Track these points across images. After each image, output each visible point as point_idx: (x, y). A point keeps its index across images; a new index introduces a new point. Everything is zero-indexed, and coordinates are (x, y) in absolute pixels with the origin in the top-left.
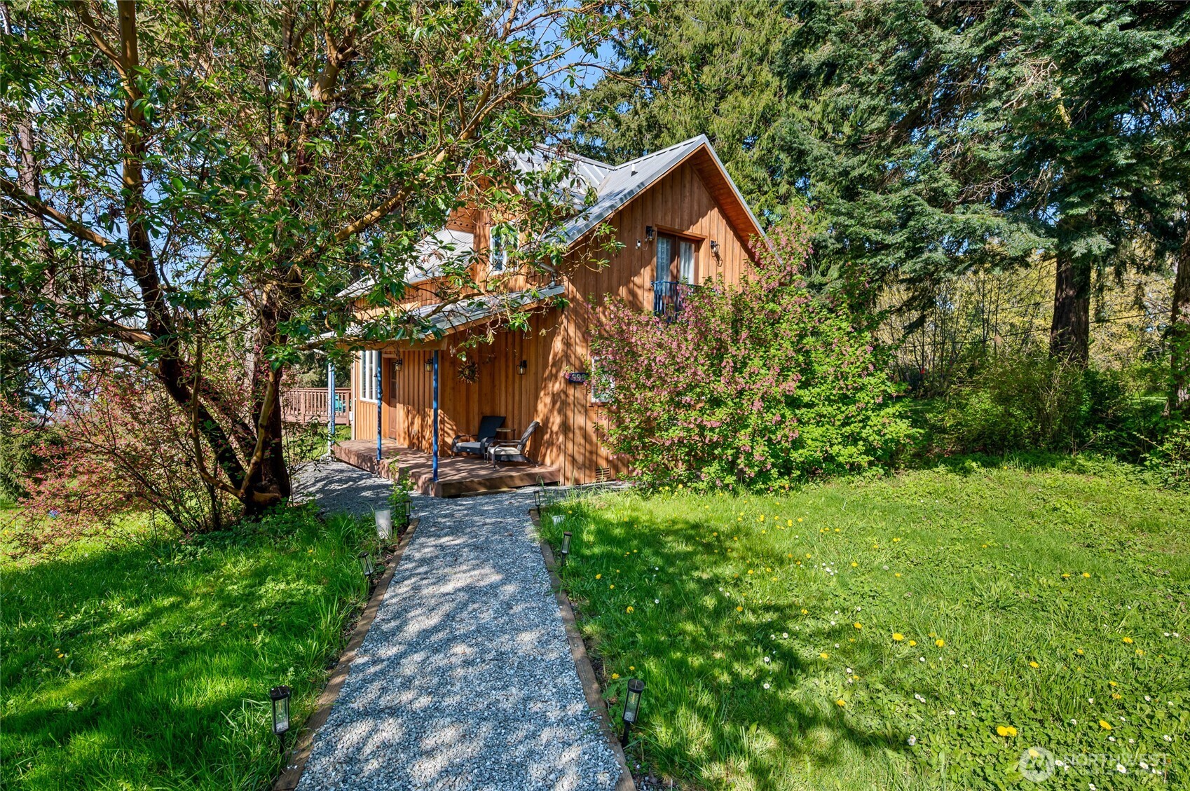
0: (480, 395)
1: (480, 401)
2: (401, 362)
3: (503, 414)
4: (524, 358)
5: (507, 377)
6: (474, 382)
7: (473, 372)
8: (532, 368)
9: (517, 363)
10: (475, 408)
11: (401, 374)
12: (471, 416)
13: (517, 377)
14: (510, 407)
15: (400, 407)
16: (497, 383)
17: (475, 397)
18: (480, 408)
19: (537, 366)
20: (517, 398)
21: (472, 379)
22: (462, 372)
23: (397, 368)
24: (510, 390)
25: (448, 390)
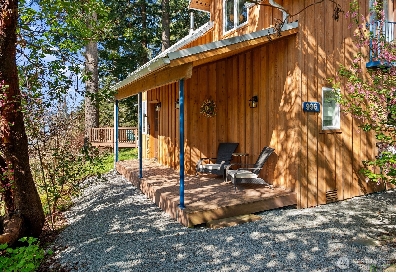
0: (217, 126)
1: (218, 131)
2: (160, 105)
3: (236, 141)
4: (255, 94)
5: (239, 111)
6: (213, 116)
7: (212, 108)
8: (263, 101)
9: (249, 98)
10: (214, 136)
11: (161, 113)
12: (211, 143)
13: (248, 110)
14: (242, 136)
15: (161, 138)
16: (230, 116)
17: (214, 128)
18: (218, 137)
19: (268, 98)
20: (248, 128)
21: (211, 114)
22: (204, 109)
23: (158, 109)
24: (242, 121)
25: (193, 123)
